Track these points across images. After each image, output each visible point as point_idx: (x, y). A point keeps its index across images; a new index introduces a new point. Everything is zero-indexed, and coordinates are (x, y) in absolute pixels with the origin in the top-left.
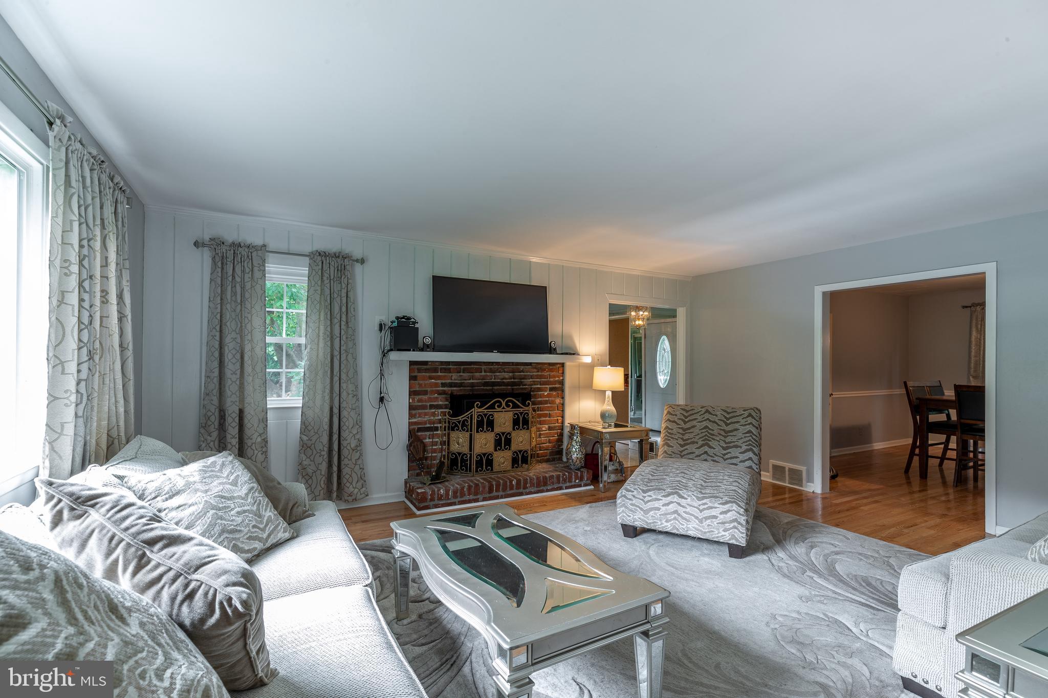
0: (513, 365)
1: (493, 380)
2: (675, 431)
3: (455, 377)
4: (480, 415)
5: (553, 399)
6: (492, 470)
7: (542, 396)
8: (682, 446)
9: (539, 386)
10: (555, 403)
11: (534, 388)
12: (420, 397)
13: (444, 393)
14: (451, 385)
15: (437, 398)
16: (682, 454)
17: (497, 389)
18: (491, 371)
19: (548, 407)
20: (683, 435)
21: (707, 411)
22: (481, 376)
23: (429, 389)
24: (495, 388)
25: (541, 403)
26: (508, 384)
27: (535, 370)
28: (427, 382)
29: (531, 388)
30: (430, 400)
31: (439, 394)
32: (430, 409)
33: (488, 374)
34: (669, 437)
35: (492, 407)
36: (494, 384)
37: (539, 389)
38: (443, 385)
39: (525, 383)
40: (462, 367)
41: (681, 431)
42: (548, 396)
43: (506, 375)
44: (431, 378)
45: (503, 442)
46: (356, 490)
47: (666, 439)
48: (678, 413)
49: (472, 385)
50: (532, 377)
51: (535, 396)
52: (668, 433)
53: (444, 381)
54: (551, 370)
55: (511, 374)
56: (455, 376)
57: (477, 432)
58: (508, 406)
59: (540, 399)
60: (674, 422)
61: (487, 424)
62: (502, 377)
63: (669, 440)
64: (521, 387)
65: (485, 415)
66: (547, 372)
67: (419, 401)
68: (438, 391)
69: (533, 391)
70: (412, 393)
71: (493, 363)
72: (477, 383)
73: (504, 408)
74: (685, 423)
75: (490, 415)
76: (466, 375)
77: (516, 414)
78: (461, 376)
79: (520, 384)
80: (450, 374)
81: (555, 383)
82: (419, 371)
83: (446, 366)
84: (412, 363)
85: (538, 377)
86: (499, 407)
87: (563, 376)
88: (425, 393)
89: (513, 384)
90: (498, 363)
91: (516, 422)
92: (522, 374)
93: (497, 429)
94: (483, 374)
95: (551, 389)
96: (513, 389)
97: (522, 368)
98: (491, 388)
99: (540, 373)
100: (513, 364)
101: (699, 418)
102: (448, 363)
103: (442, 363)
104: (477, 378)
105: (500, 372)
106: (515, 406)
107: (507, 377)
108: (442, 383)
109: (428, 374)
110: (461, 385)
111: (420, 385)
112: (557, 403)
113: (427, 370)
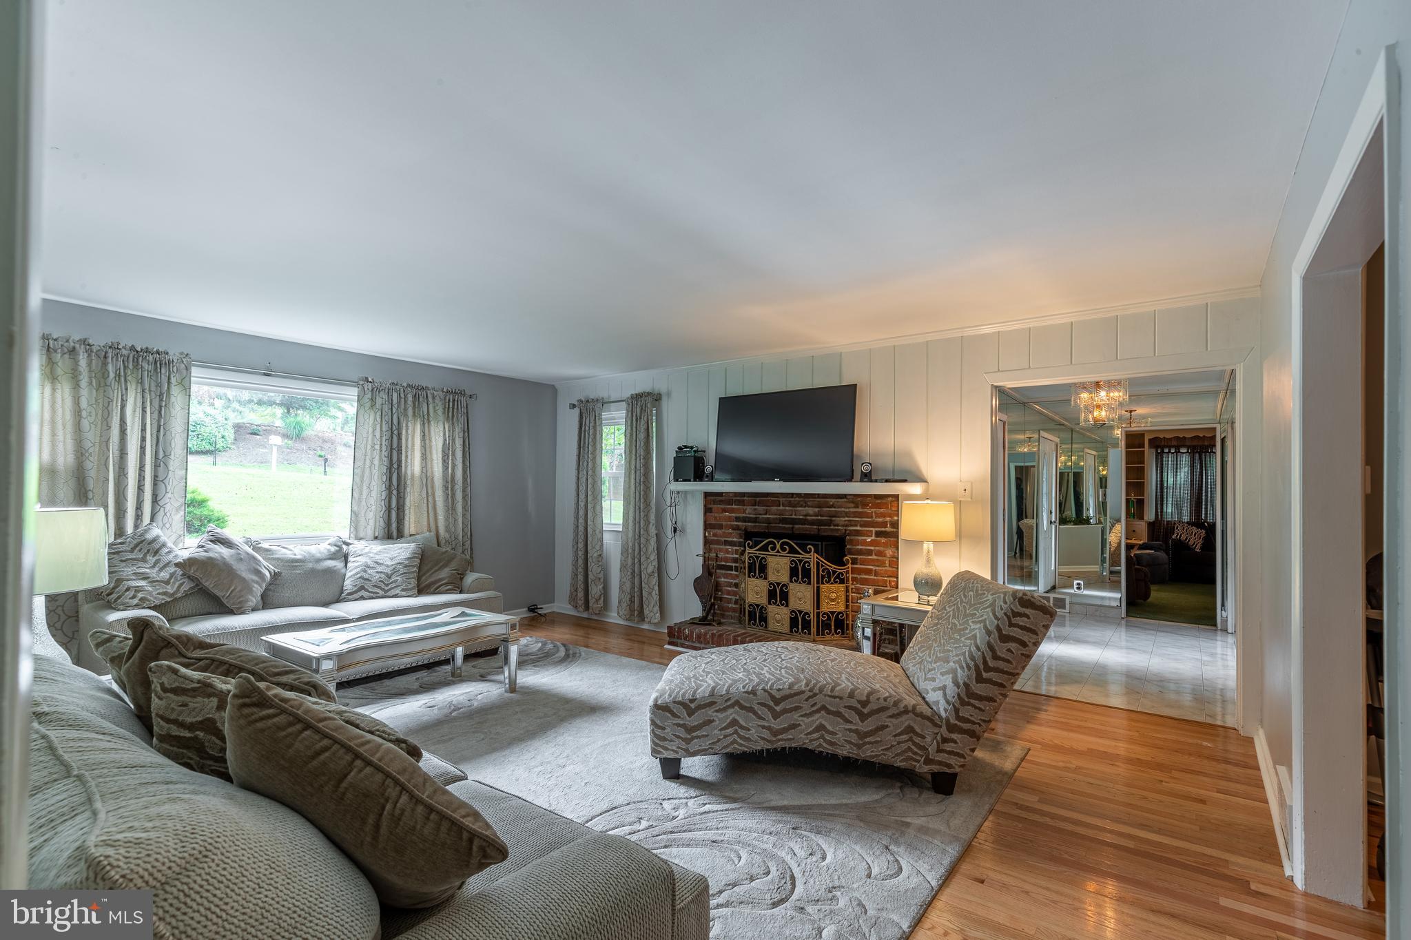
0: (818, 497)
1: (793, 517)
3: (749, 511)
4: (751, 557)
5: (882, 549)
6: (766, 627)
7: (865, 543)
9: (859, 528)
10: (885, 556)
11: (850, 531)
12: (716, 530)
13: (737, 528)
14: (745, 520)
15: (731, 533)
17: (799, 529)
18: (790, 504)
19: (873, 560)
22: (777, 510)
23: (724, 523)
24: (797, 526)
25: (860, 552)
26: (812, 523)
27: (852, 505)
28: (721, 515)
29: (846, 530)
30: (724, 535)
31: (733, 529)
32: (725, 545)
33: (787, 508)
35: (765, 548)
36: (793, 521)
37: (858, 533)
38: (737, 519)
39: (836, 523)
40: (758, 499)
42: (872, 543)
43: (811, 511)
44: (725, 510)
45: (778, 594)
46: (652, 614)
49: (768, 521)
50: (847, 514)
51: (851, 542)
53: (738, 515)
54: (878, 506)
55: (817, 510)
56: (749, 509)
57: (749, 577)
58: (784, 550)
59: (860, 547)
61: (759, 569)
62: (805, 513)
64: (832, 527)
65: (757, 557)
66: (871, 508)
67: (715, 535)
68: (732, 525)
69: (849, 535)
70: (707, 526)
71: (793, 494)
72: (774, 519)
73: (778, 552)
75: (763, 558)
76: (760, 509)
77: (793, 561)
78: (755, 509)
79: (829, 523)
80: (745, 507)
81: (884, 524)
82: (715, 502)
83: (740, 498)
84: (707, 495)
85: (856, 514)
86: (773, 549)
87: (898, 516)
88: (720, 527)
89: (820, 523)
90: (799, 495)
91: (793, 572)
92: (833, 509)
93: (772, 577)
94: (781, 508)
95: (878, 534)
96: (819, 530)
97: (831, 501)
98: (791, 526)
99: (860, 510)
100: (819, 495)
102: (743, 494)
103: (736, 494)
104: (773, 513)
105: (801, 506)
106: (793, 551)
107: (811, 512)
108: (736, 518)
109: (723, 506)
110: (755, 520)
111: (716, 518)
112: (888, 555)
113: (721, 502)
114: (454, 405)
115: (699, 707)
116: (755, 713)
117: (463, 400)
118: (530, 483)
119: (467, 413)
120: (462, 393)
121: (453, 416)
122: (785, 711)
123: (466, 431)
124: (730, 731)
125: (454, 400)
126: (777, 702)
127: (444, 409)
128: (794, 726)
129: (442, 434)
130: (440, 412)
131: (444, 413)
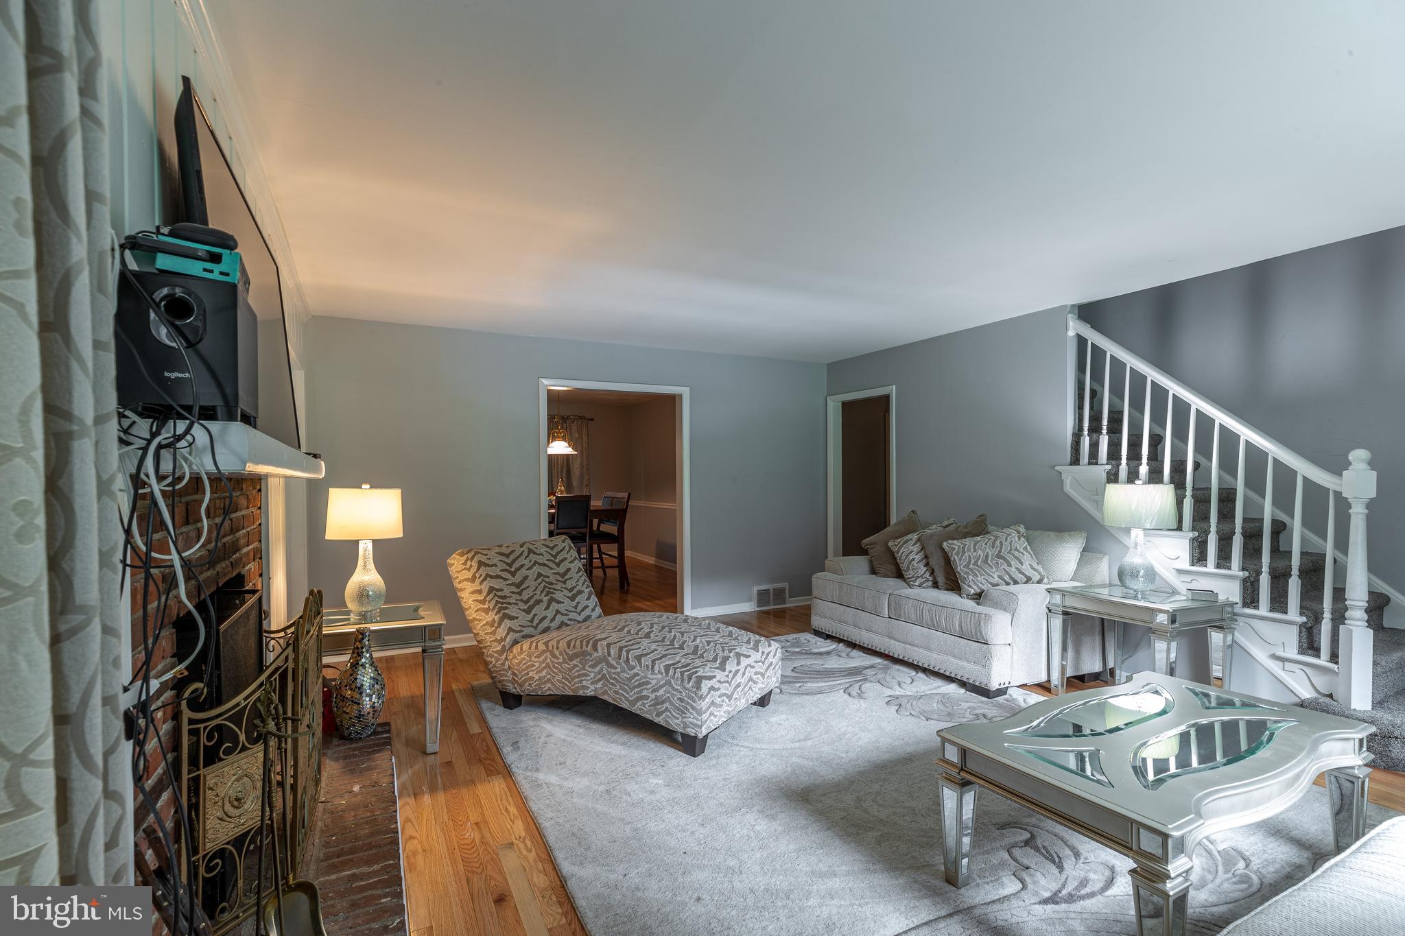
2: (506, 592)
8: (528, 611)
16: (534, 625)
20: (520, 594)
21: (530, 551)
34: (503, 603)
41: (514, 589)
47: (501, 609)
48: (495, 561)
52: (499, 597)
60: (497, 577)
63: (506, 608)
74: (513, 574)
101: (526, 562)
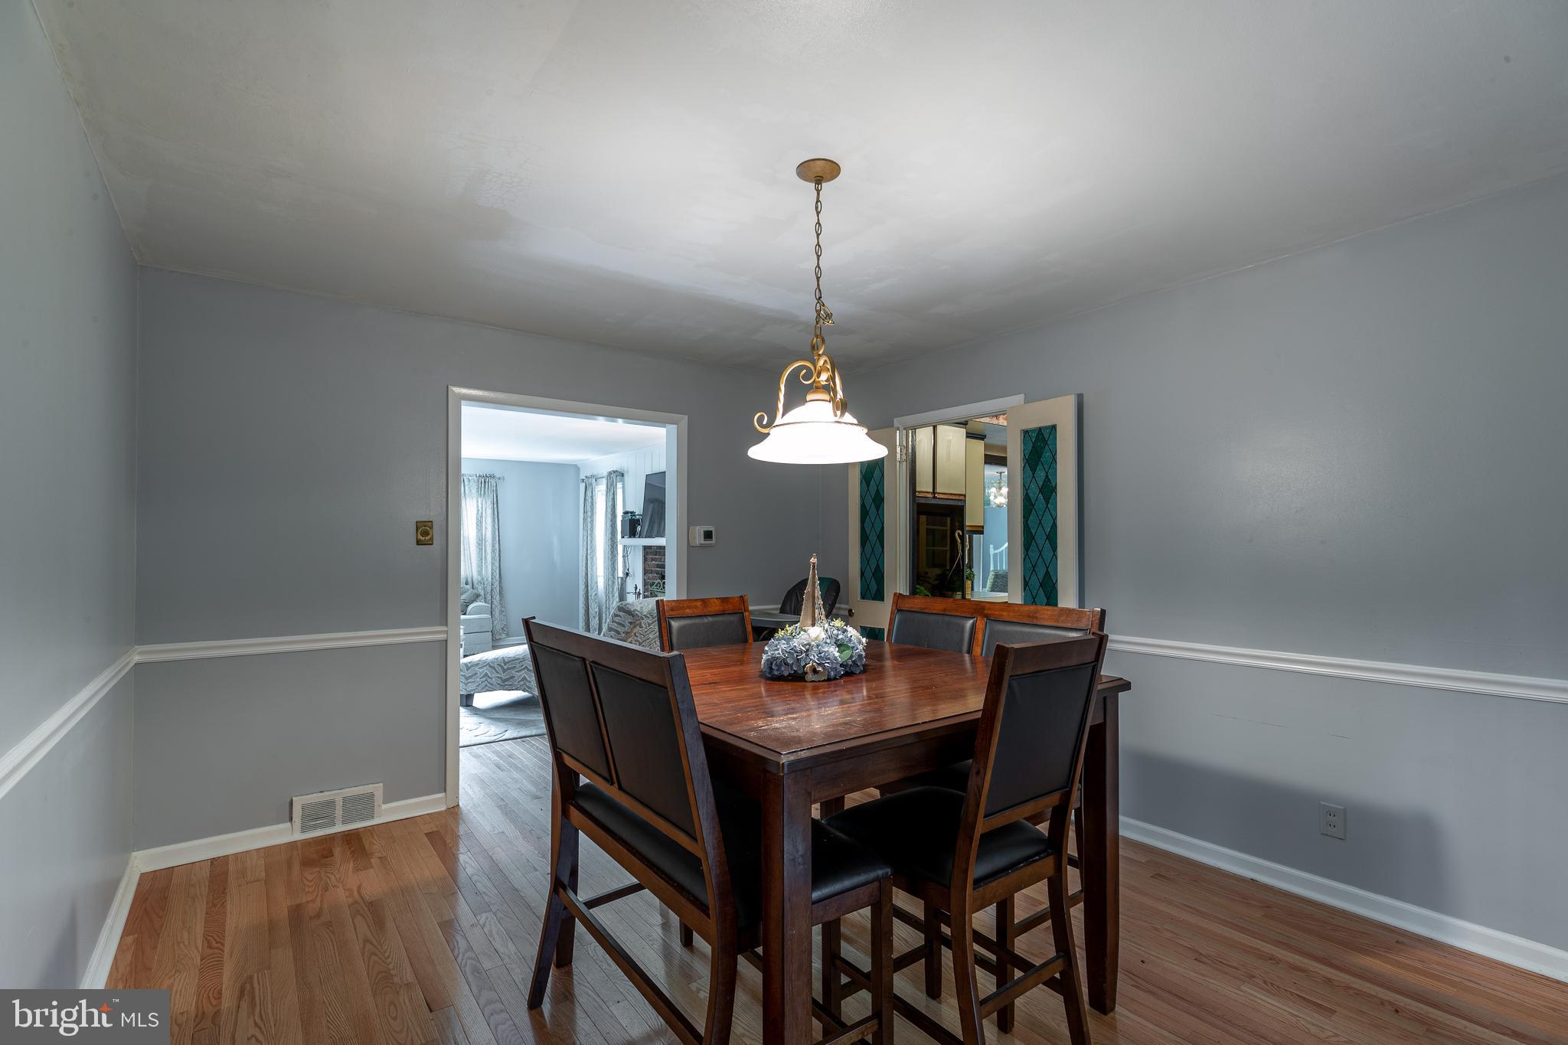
84: (645, 548)
114: (485, 485)
115: (473, 666)
116: (495, 670)
117: (493, 481)
118: (555, 540)
119: (496, 490)
120: (492, 476)
121: (485, 493)
122: (508, 669)
123: (496, 504)
124: (484, 679)
125: (485, 482)
126: (505, 663)
127: (478, 489)
128: (512, 677)
129: (475, 506)
130: (474, 491)
131: (477, 491)
